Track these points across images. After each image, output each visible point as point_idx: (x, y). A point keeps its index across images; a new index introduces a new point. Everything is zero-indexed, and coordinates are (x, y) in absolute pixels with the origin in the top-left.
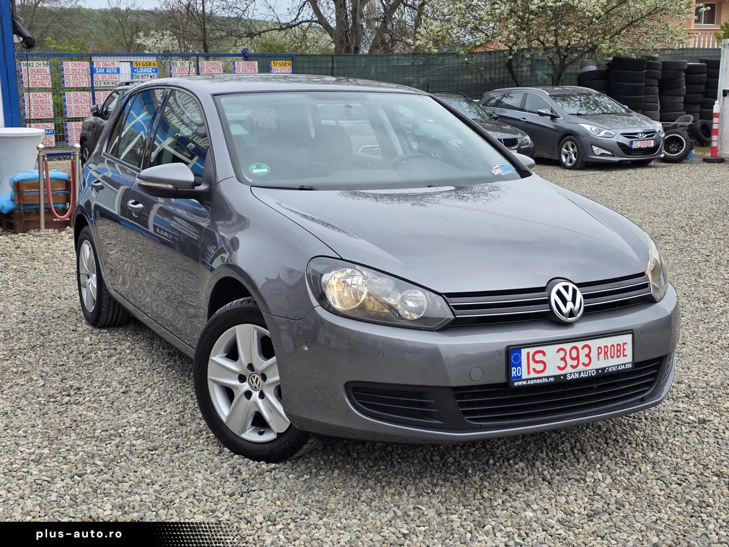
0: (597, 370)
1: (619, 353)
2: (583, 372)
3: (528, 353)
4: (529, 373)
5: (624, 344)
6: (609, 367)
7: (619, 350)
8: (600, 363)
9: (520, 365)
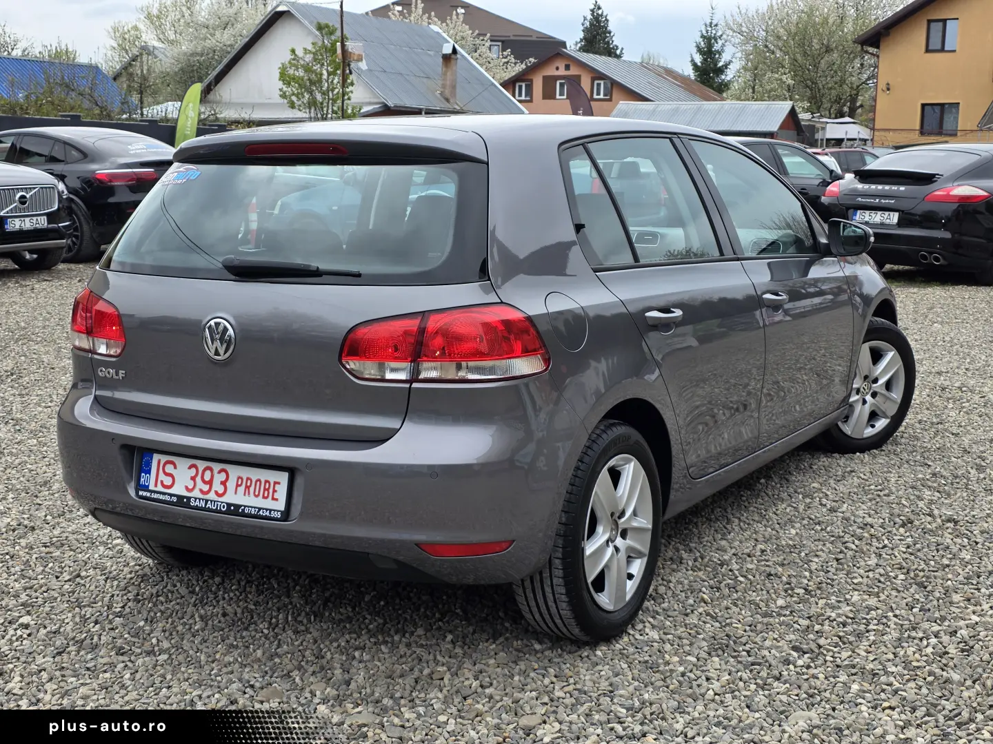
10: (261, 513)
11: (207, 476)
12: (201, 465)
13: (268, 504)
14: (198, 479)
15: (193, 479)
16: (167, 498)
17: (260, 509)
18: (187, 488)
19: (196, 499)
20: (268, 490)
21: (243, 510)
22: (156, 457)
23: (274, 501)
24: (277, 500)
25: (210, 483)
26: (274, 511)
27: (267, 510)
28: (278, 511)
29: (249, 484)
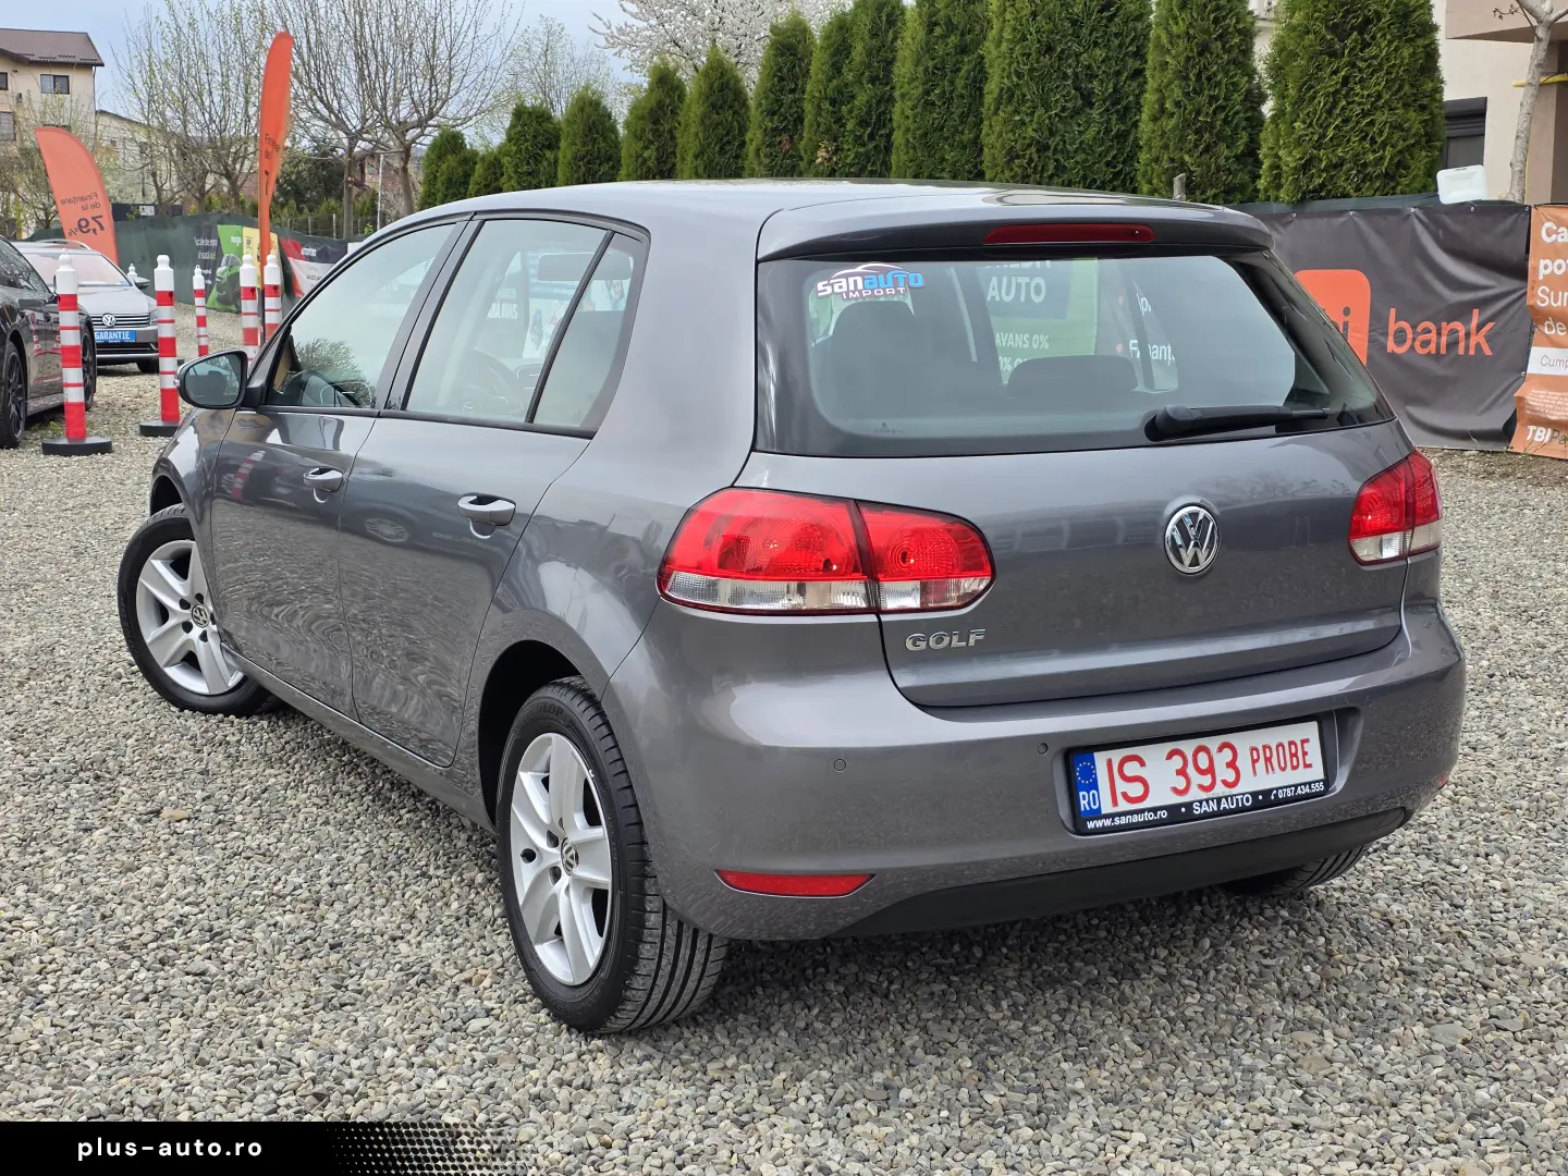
10: (1299, 791)
11: (1203, 762)
12: (1188, 747)
13: (1301, 775)
14: (1191, 770)
15: (1182, 772)
16: (1149, 816)
17: (1296, 786)
18: (1176, 790)
19: (1201, 802)
20: (1295, 755)
21: (1276, 795)
22: (1100, 759)
23: (1308, 770)
24: (1310, 766)
25: (1211, 770)
26: (1315, 782)
27: (1305, 784)
28: (1318, 781)
29: (1268, 755)
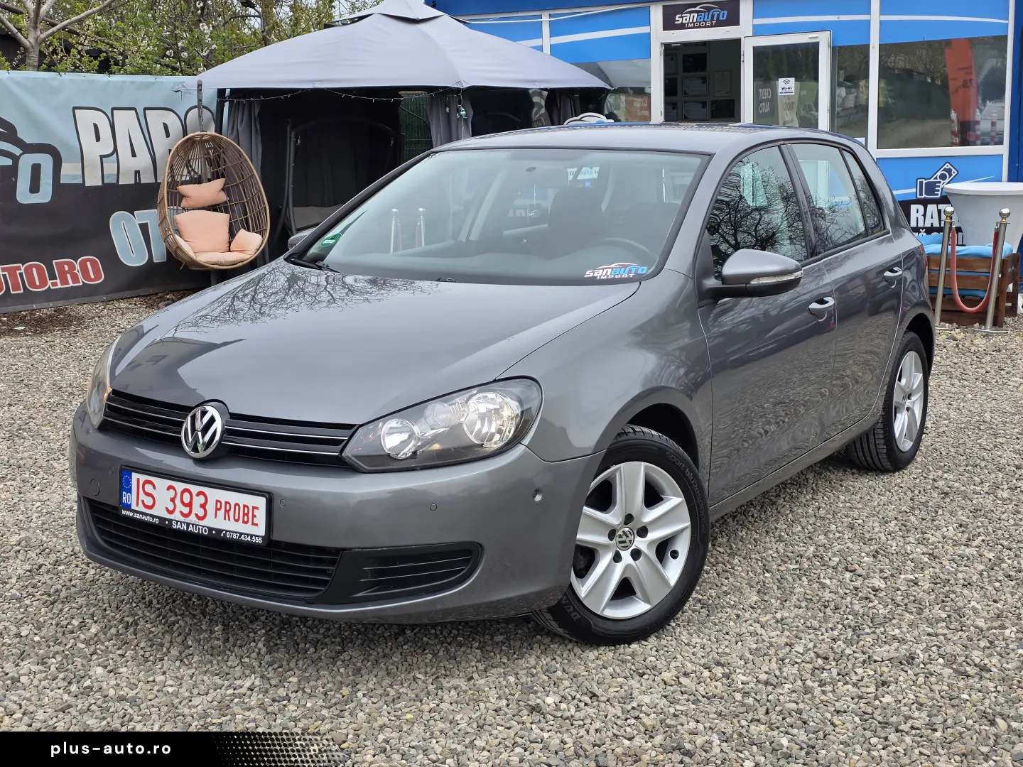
0: (211, 529)
1: (246, 517)
2: (193, 525)
3: (138, 480)
4: (137, 504)
5: (254, 508)
6: (227, 531)
7: (247, 515)
8: (216, 521)
9: (129, 491)
